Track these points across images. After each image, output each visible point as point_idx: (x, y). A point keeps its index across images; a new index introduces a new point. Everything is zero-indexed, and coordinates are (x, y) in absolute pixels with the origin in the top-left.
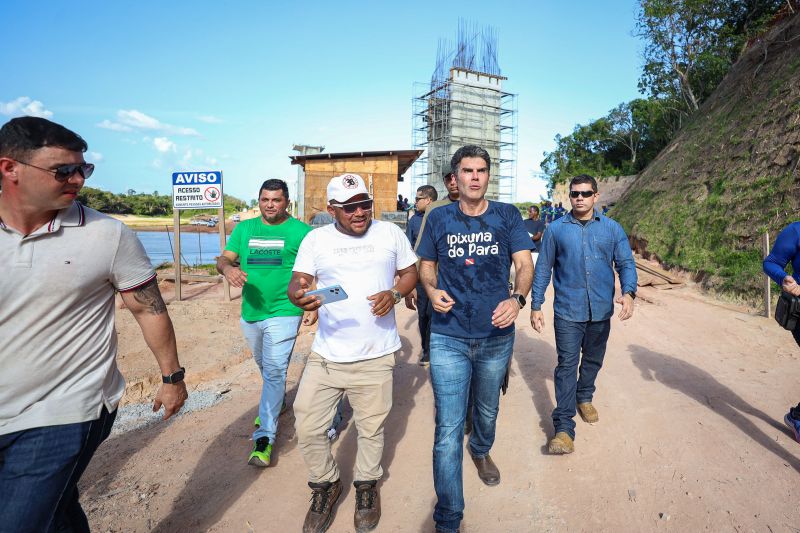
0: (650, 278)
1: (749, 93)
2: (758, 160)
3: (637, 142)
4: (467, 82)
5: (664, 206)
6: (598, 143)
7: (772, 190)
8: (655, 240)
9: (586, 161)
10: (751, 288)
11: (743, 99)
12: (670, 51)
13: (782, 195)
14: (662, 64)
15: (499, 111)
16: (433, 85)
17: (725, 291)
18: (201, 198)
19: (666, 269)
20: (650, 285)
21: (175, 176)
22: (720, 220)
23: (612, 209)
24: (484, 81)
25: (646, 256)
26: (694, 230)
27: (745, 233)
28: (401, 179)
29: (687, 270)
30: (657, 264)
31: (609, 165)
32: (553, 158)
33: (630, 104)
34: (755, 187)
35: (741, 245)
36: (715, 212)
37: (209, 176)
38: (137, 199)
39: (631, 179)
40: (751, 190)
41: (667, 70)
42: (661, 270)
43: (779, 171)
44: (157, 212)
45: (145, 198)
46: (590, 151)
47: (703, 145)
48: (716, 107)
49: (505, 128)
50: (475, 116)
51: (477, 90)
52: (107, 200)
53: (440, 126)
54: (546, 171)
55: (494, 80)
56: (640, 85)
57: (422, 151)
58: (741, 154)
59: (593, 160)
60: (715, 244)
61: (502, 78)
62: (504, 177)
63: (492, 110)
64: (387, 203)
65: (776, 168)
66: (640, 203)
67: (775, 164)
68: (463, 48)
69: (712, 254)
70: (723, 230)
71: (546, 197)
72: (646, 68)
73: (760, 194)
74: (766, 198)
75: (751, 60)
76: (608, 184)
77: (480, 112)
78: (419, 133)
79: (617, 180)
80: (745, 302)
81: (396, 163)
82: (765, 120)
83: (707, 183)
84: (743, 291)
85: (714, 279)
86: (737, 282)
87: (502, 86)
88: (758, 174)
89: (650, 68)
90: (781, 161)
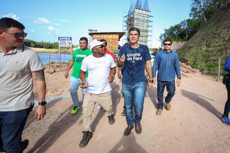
0: (188, 70)
1: (220, 19)
2: (221, 38)
3: (188, 31)
4: (139, 12)
5: (193, 50)
6: (177, 32)
7: (223, 47)
8: (190, 60)
9: (173, 37)
10: (215, 74)
11: (218, 20)
12: (199, 5)
13: (226, 49)
14: (197, 8)
15: (148, 21)
16: (129, 13)
17: (208, 74)
18: (66, 44)
19: (193, 68)
20: (187, 72)
21: (59, 38)
22: (208, 55)
23: (179, 51)
24: (144, 12)
25: (187, 64)
26: (201, 58)
27: (215, 59)
28: (119, 40)
29: (198, 68)
30: (190, 67)
31: (180, 38)
32: (163, 36)
33: (187, 20)
34: (219, 46)
35: (213, 62)
36: (207, 53)
37: (68, 38)
38: (44, 44)
39: (185, 42)
40: (218, 47)
41: (198, 10)
42: (191, 68)
43: (226, 42)
44: (50, 48)
45: (46, 44)
46: (174, 34)
47: (206, 33)
48: (211, 22)
49: (150, 26)
51: (142, 15)
52: (36, 44)
53: (131, 25)
54: (161, 39)
55: (147, 12)
56: (190, 15)
57: (126, 32)
58: (216, 36)
59: (175, 36)
60: (206, 62)
61: (149, 11)
62: (149, 41)
63: (146, 21)
64: (115, 47)
65: (225, 41)
66: (187, 49)
67: (225, 40)
68: (138, 2)
69: (205, 64)
70: (209, 58)
71: (161, 47)
72: (192, 9)
73: (220, 48)
74: (222, 49)
75: (222, 9)
76: (179, 43)
77: (142, 21)
78: (125, 27)
79: (182, 42)
80: (213, 77)
81: (118, 36)
82: (224, 27)
83: (206, 45)
84: (213, 74)
85: (205, 71)
86: (211, 72)
87: (149, 14)
88: (220, 42)
89: (193, 9)
90: (227, 39)
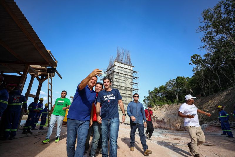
4: (120, 66)
9: (159, 99)
15: (132, 77)
24: (126, 66)
31: (170, 101)
32: (147, 99)
49: (135, 83)
50: (123, 79)
54: (145, 103)
59: (162, 99)
61: (132, 66)
68: (118, 56)
87: (133, 69)
